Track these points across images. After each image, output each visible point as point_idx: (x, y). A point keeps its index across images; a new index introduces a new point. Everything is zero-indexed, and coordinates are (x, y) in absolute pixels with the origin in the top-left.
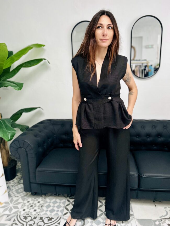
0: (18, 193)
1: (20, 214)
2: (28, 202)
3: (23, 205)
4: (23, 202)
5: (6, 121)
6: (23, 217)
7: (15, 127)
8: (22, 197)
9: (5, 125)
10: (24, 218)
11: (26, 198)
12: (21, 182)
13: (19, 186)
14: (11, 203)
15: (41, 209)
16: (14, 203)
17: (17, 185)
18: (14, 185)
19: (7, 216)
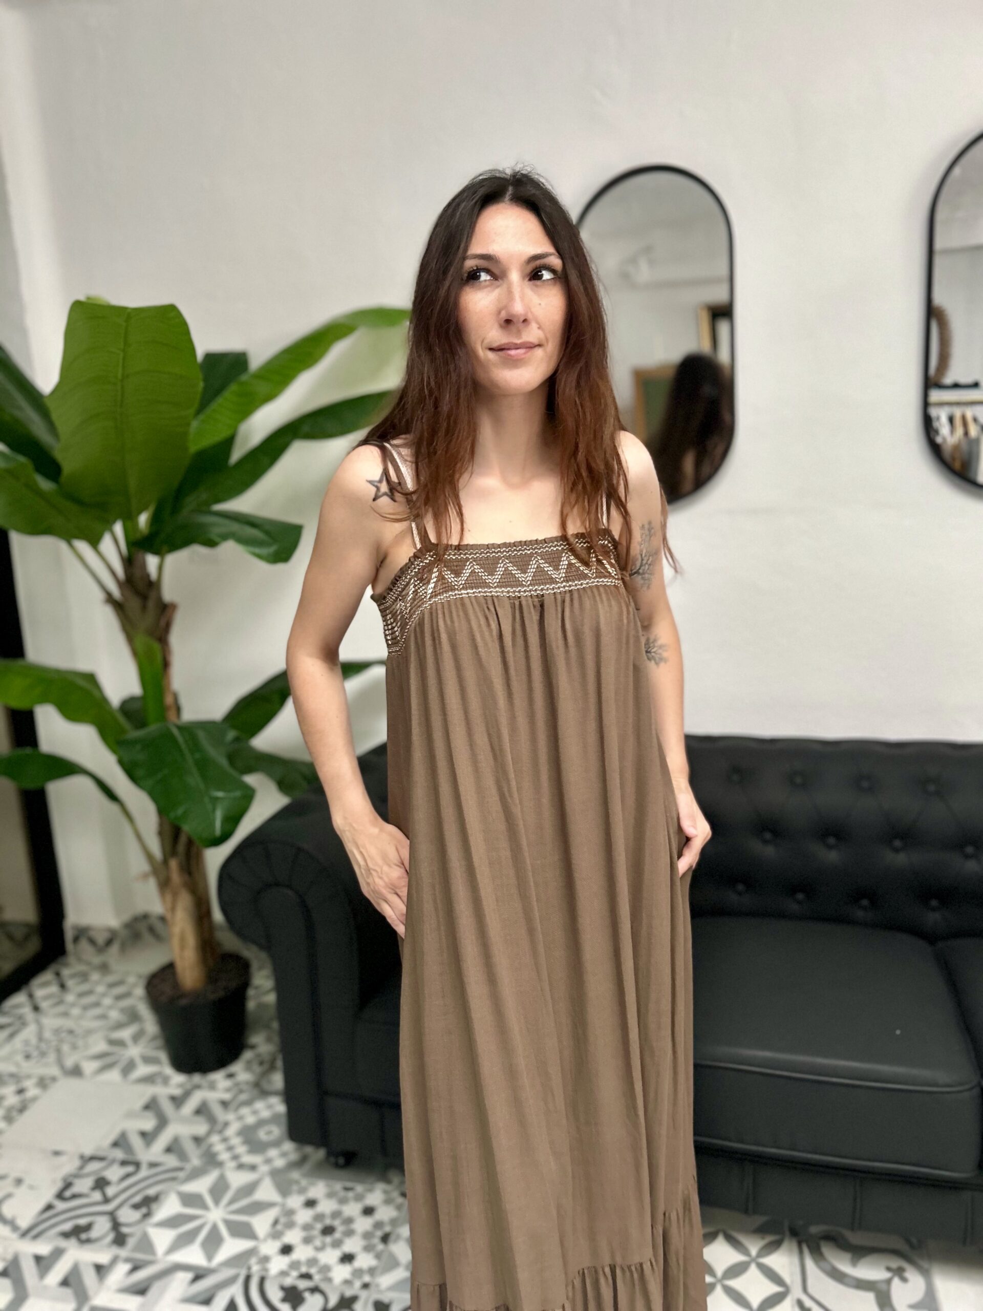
0: (256, 1147)
1: (263, 1273)
2: (311, 1203)
3: (283, 1220)
4: (283, 1205)
5: (201, 735)
6: (283, 1288)
7: (249, 770)
8: (275, 1174)
9: (197, 756)
10: (284, 1300)
11: (297, 1182)
12: (269, 1082)
13: (260, 1105)
14: (217, 1202)
15: (382, 1252)
16: (231, 1202)
17: (248, 1103)
18: (235, 1097)
19: (189, 1276)
